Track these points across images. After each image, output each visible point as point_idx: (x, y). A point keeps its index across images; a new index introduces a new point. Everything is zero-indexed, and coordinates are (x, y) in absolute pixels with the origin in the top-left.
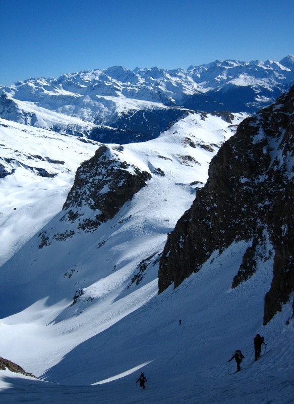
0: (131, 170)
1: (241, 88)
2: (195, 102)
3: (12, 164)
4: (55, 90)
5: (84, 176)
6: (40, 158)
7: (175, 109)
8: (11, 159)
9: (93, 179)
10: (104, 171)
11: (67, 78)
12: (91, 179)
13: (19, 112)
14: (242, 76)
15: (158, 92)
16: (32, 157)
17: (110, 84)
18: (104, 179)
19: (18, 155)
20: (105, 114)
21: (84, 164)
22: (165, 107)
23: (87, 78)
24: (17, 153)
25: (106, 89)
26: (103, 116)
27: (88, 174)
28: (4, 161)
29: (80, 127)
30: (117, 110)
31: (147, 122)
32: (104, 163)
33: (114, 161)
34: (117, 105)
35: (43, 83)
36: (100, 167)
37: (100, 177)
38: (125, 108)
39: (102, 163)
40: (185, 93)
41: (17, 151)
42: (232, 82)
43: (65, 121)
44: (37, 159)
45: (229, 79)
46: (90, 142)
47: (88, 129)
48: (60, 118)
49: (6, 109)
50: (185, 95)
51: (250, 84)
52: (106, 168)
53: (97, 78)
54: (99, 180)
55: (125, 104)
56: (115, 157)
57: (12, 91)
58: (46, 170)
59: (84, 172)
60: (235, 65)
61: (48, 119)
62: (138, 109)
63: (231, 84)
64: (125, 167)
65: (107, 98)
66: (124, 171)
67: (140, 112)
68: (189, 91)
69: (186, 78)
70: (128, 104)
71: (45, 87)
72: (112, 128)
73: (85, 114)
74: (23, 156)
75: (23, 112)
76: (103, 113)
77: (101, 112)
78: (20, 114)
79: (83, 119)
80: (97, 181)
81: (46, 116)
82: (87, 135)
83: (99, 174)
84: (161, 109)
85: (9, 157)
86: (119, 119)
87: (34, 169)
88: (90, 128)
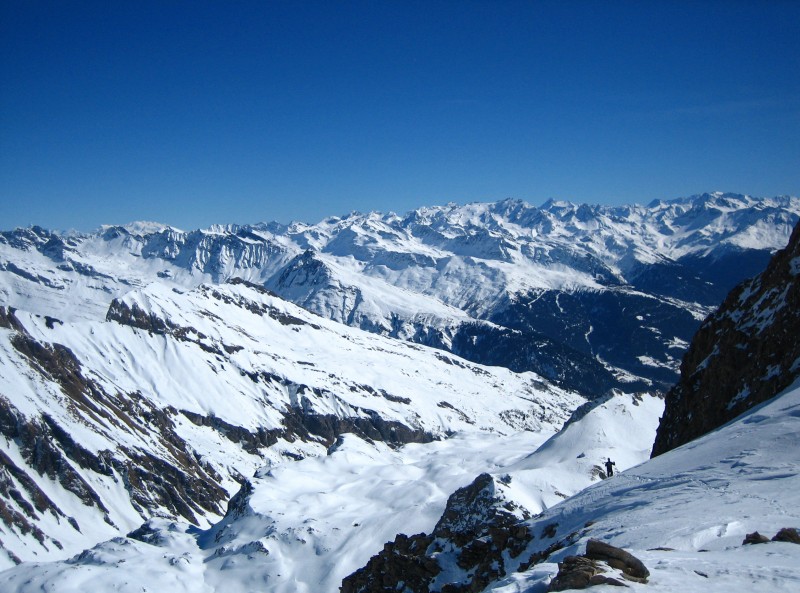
0: (518, 514)
1: (752, 252)
2: (657, 278)
3: (324, 399)
4: (398, 240)
5: (457, 507)
6: (370, 390)
7: (618, 293)
8: (324, 390)
9: (470, 518)
10: (484, 511)
11: (419, 217)
12: (468, 516)
13: (332, 283)
14: (753, 230)
15: (588, 255)
16: (358, 389)
17: (498, 235)
18: (484, 521)
19: (334, 384)
20: (485, 293)
21: (460, 492)
22: (599, 287)
23: (457, 220)
24: (334, 380)
25: (489, 244)
26: (480, 296)
27: (463, 505)
28: (313, 393)
29: (439, 320)
30: (507, 288)
31: (563, 314)
32: (485, 500)
33: (499, 500)
34: (509, 278)
35: (376, 226)
36: (480, 504)
37: (479, 517)
38: (523, 284)
39: (482, 499)
40: (640, 259)
41: (332, 376)
42: (733, 240)
43: (413, 307)
44: (366, 393)
45: (726, 234)
46: (457, 363)
47: (452, 325)
48: (404, 299)
49: (311, 277)
50: (639, 263)
51: (769, 245)
52: (488, 507)
53: (476, 221)
54: (478, 522)
55: (523, 276)
56: (500, 495)
57: (320, 237)
58: (380, 414)
59: (459, 502)
60: (742, 206)
61: (383, 300)
62: (547, 287)
63: (729, 245)
64: (511, 509)
65: (492, 263)
66: (509, 514)
67: (550, 295)
68: (646, 257)
69: (644, 227)
70: (528, 278)
71: (380, 233)
72: (497, 326)
73: (449, 290)
74: (342, 384)
75: (341, 285)
76: (482, 291)
77: (478, 288)
78: (334, 288)
79: (446, 301)
80: (474, 522)
81: (379, 294)
82: (450, 335)
83: (478, 513)
84: (591, 290)
85: (320, 385)
86: (511, 306)
87: (359, 410)
88: (456, 323)
